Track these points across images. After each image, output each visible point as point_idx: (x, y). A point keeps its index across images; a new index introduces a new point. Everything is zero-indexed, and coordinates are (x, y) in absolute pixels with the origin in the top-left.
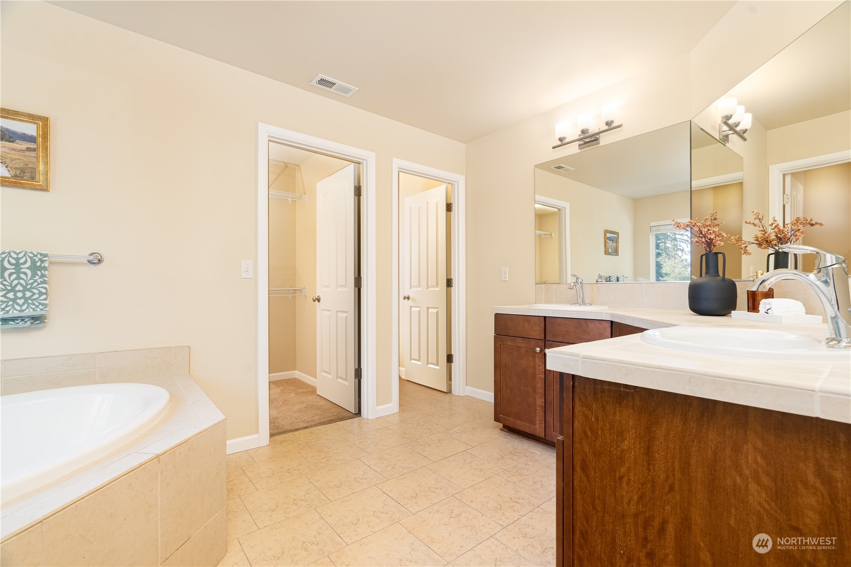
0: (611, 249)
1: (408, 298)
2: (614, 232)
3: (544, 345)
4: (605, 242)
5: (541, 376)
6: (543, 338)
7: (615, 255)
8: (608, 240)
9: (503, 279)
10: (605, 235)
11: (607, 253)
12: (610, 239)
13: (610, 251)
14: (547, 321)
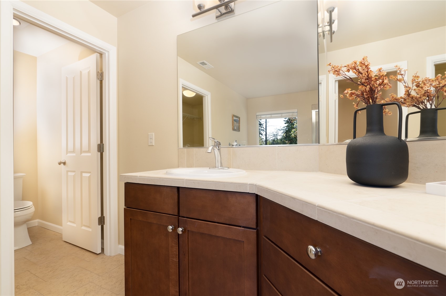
0: (236, 127)
1: (64, 163)
2: (237, 116)
3: (177, 221)
4: (233, 122)
5: (175, 260)
6: (176, 214)
7: (238, 131)
8: (234, 121)
9: (150, 144)
10: (233, 117)
11: (234, 129)
12: (235, 120)
13: (235, 128)
14: (180, 192)
